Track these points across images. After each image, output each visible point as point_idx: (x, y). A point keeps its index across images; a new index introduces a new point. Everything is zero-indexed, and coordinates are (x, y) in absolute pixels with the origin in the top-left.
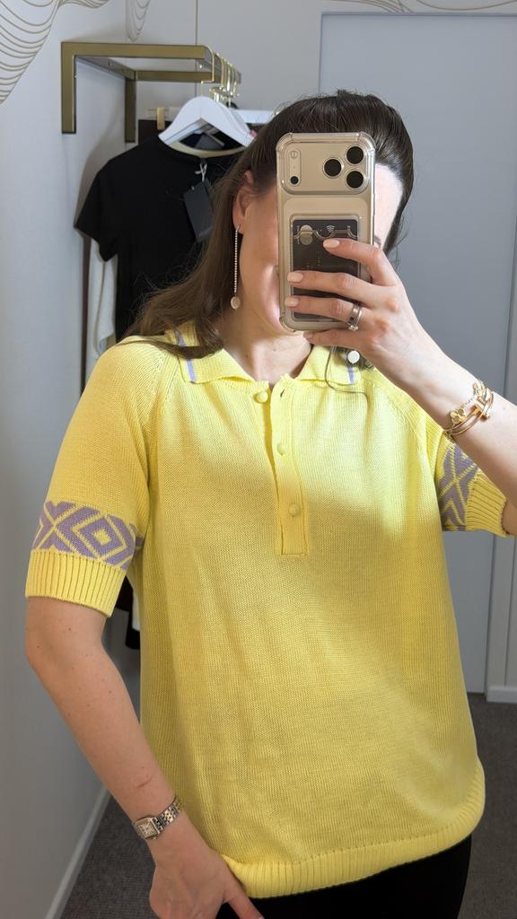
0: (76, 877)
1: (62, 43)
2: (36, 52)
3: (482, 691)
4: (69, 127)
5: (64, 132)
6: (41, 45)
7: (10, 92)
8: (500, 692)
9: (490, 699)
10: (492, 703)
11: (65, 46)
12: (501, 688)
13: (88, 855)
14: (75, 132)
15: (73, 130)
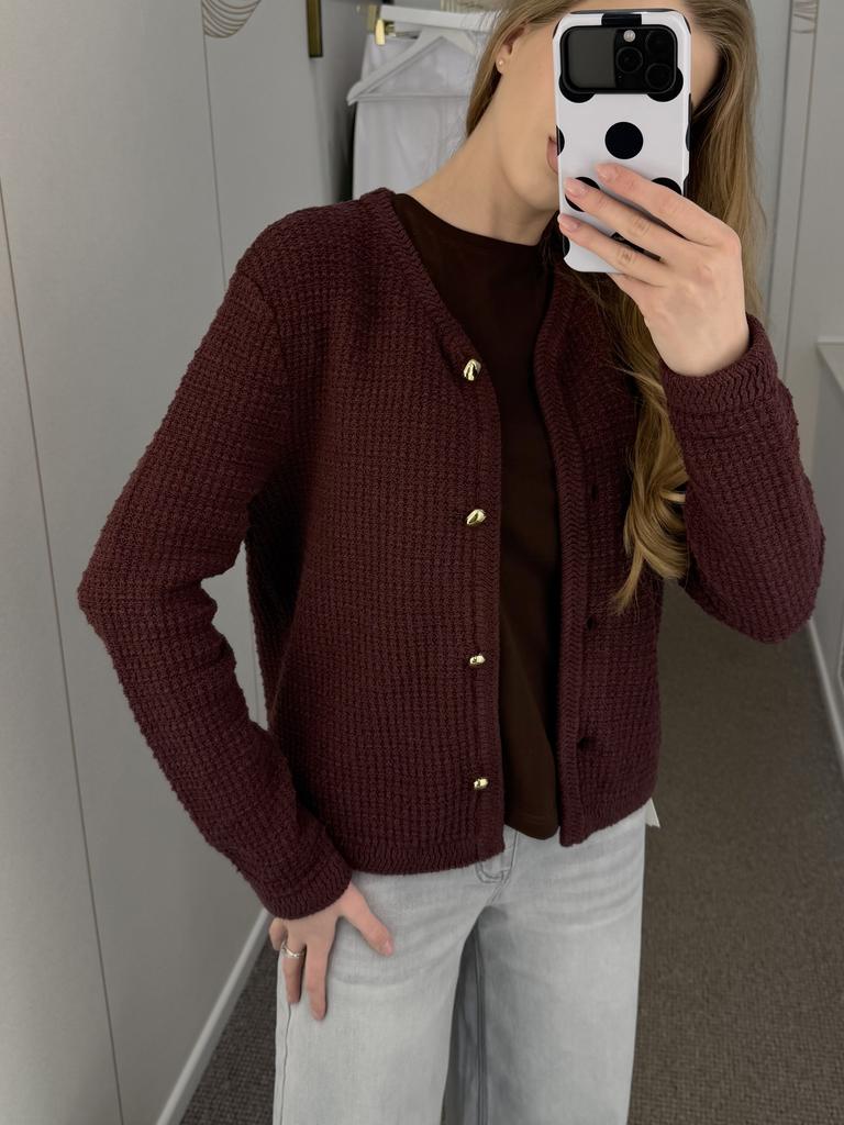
4: (315, 51)
5: (312, 55)
14: (321, 55)
15: (319, 53)
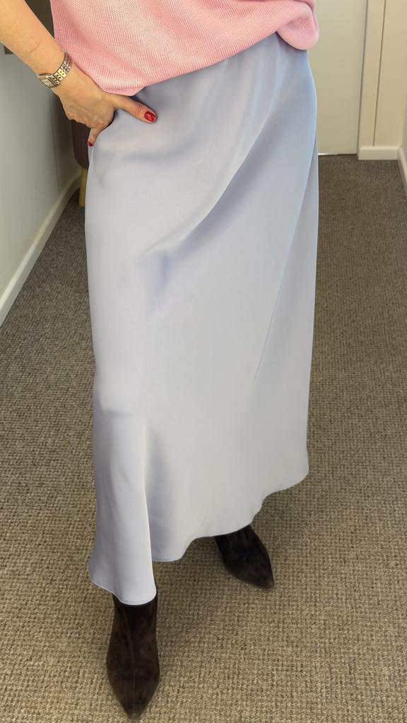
3: (355, 152)
8: (368, 151)
9: (360, 159)
10: (363, 161)
12: (370, 148)
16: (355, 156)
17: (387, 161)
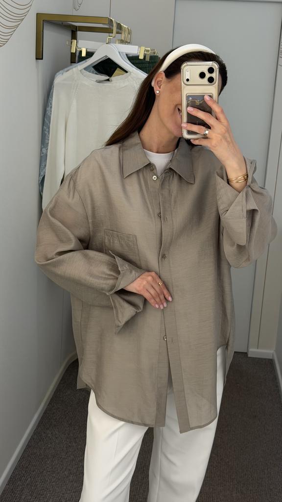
0: (33, 431)
1: (37, 14)
2: (23, 19)
3: (246, 351)
4: (39, 56)
5: (37, 59)
6: (26, 15)
7: (9, 39)
8: (254, 352)
9: (249, 356)
10: (251, 358)
11: (38, 15)
12: (256, 350)
13: (40, 421)
14: (42, 59)
15: (41, 58)
16: (246, 354)
17: (265, 359)
